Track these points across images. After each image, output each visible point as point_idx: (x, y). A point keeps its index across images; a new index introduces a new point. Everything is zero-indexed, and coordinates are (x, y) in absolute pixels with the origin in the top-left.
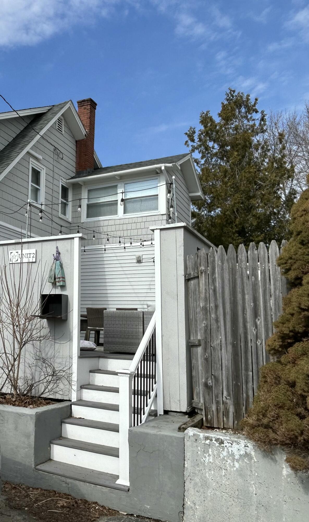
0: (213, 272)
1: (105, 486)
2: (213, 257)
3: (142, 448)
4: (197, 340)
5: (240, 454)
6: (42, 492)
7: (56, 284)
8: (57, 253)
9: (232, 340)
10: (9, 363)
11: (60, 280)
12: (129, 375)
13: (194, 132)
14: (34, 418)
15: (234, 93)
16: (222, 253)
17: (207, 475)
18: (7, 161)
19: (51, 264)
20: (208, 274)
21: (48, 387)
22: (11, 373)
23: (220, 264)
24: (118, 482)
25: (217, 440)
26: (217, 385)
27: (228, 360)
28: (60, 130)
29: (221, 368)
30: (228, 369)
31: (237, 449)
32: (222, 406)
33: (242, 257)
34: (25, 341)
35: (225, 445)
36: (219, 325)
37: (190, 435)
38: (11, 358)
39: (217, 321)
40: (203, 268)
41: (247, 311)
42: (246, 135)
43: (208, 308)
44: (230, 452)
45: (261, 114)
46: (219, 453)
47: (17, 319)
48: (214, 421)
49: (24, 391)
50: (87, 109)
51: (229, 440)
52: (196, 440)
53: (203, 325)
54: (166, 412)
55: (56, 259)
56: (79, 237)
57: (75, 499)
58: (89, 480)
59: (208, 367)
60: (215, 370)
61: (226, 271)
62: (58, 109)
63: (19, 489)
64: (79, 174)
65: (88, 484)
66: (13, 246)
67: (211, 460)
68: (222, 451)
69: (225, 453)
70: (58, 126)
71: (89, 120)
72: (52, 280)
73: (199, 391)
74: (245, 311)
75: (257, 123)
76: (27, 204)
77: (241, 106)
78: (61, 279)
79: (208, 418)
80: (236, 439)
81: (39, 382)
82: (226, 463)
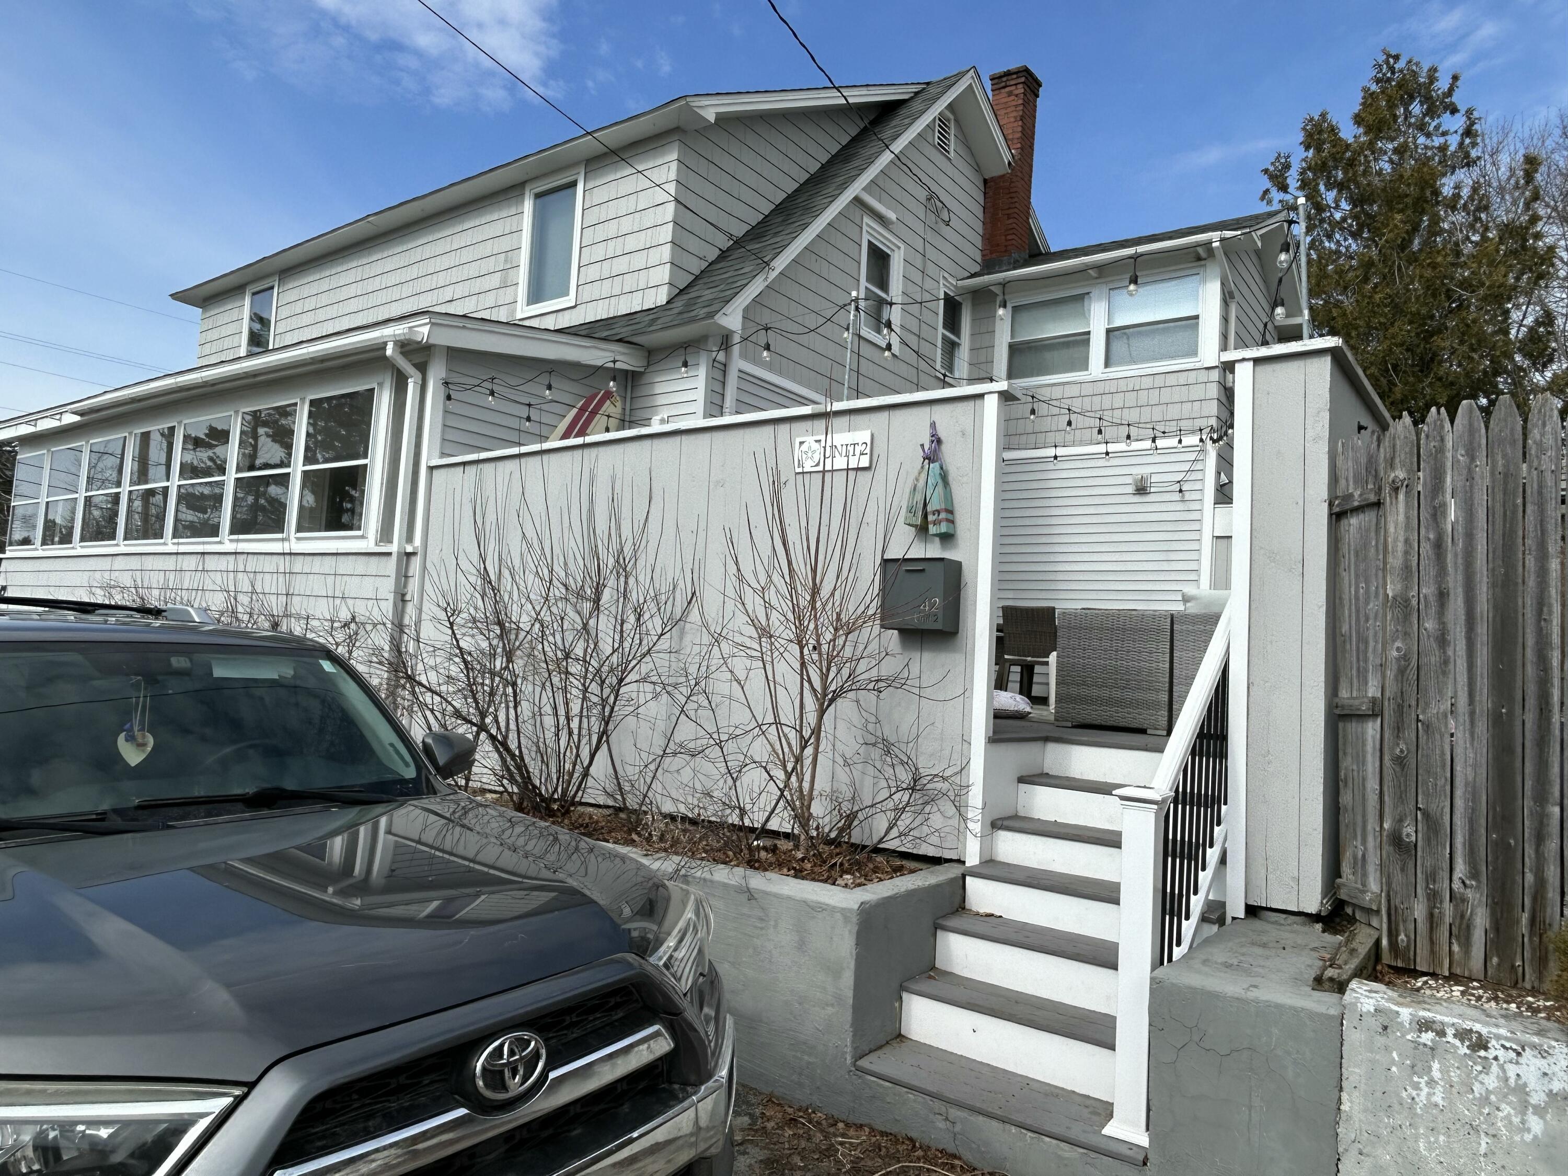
0: (1437, 486)
1: (1072, 1141)
2: (1438, 438)
3: (1196, 1038)
4: (1366, 700)
5: (1551, 1091)
6: (874, 1139)
7: (927, 529)
8: (933, 442)
9: (1493, 701)
10: (786, 750)
11: (941, 517)
12: (1155, 807)
13: (1287, 166)
14: (855, 919)
15: (1395, 63)
16: (1471, 424)
17: (1421, 1145)
18: (803, 217)
19: (916, 473)
20: (1419, 492)
21: (898, 823)
22: (793, 778)
23: (1461, 458)
24: (1110, 1130)
25: (1462, 1035)
26: (1434, 843)
27: (1475, 766)
28: (943, 148)
29: (1448, 788)
30: (1474, 796)
31: (1539, 1073)
32: (1447, 908)
33: (1542, 435)
34: (834, 692)
35: (1491, 1054)
36: (1450, 653)
37: (1364, 1010)
38: (792, 735)
39: (1442, 640)
40: (1401, 474)
41: (1550, 613)
42: (1425, 170)
43: (1414, 602)
44: (1512, 1082)
45: (1464, 118)
46: (1468, 1075)
47: (812, 626)
48: (1418, 951)
49: (830, 831)
50: (1016, 96)
51: (1507, 1039)
52: (1385, 1028)
53: (1395, 654)
54: (1252, 911)
55: (929, 459)
56: (1001, 393)
57: (974, 1169)
58: (1019, 1118)
59: (1406, 786)
60: (1427, 795)
61: (1482, 482)
62: (940, 90)
63: (804, 1124)
64: (988, 266)
65: (1014, 1129)
66: (808, 424)
67: (1438, 1098)
68: (1481, 1072)
69: (1491, 1081)
70: (939, 138)
71: (1020, 123)
72: (917, 519)
73: (1364, 856)
74: (1545, 609)
75: (1453, 142)
76: (850, 304)
77: (1412, 98)
78: (943, 515)
79: (1397, 941)
80: (1536, 1039)
81: (872, 806)
82: (1496, 1117)
